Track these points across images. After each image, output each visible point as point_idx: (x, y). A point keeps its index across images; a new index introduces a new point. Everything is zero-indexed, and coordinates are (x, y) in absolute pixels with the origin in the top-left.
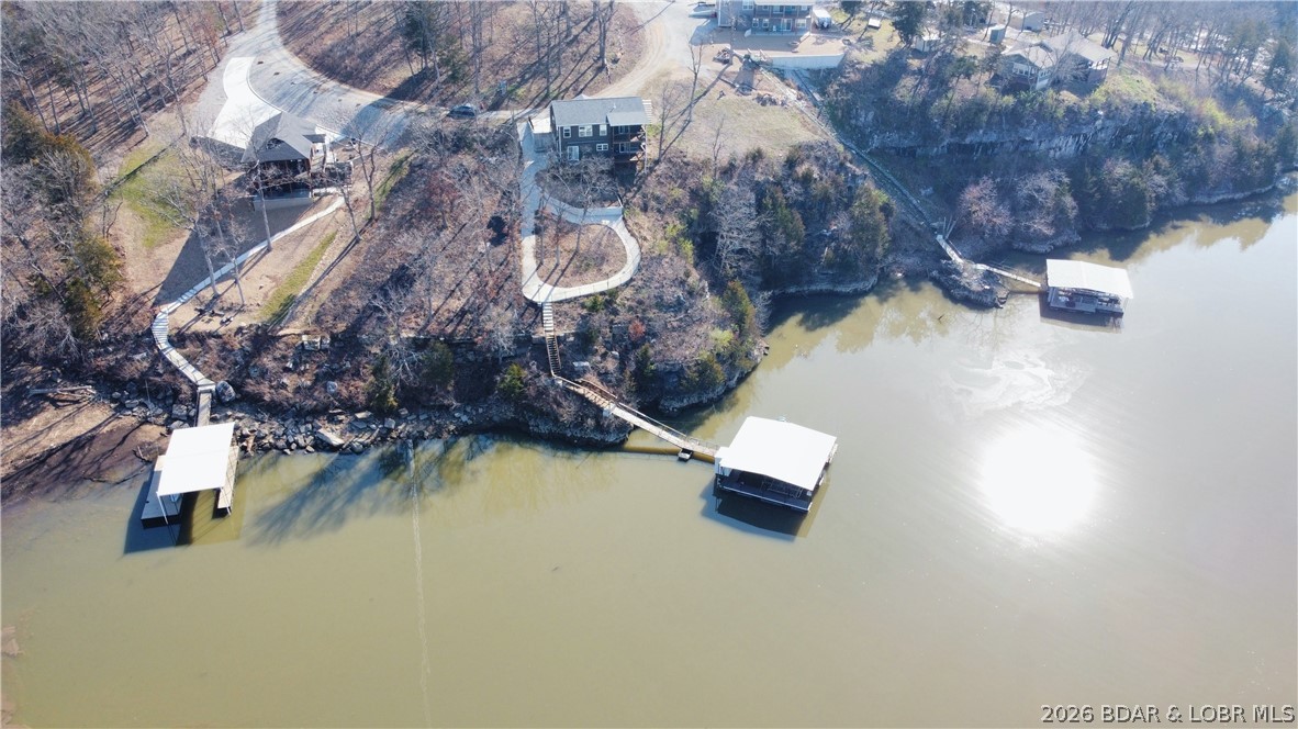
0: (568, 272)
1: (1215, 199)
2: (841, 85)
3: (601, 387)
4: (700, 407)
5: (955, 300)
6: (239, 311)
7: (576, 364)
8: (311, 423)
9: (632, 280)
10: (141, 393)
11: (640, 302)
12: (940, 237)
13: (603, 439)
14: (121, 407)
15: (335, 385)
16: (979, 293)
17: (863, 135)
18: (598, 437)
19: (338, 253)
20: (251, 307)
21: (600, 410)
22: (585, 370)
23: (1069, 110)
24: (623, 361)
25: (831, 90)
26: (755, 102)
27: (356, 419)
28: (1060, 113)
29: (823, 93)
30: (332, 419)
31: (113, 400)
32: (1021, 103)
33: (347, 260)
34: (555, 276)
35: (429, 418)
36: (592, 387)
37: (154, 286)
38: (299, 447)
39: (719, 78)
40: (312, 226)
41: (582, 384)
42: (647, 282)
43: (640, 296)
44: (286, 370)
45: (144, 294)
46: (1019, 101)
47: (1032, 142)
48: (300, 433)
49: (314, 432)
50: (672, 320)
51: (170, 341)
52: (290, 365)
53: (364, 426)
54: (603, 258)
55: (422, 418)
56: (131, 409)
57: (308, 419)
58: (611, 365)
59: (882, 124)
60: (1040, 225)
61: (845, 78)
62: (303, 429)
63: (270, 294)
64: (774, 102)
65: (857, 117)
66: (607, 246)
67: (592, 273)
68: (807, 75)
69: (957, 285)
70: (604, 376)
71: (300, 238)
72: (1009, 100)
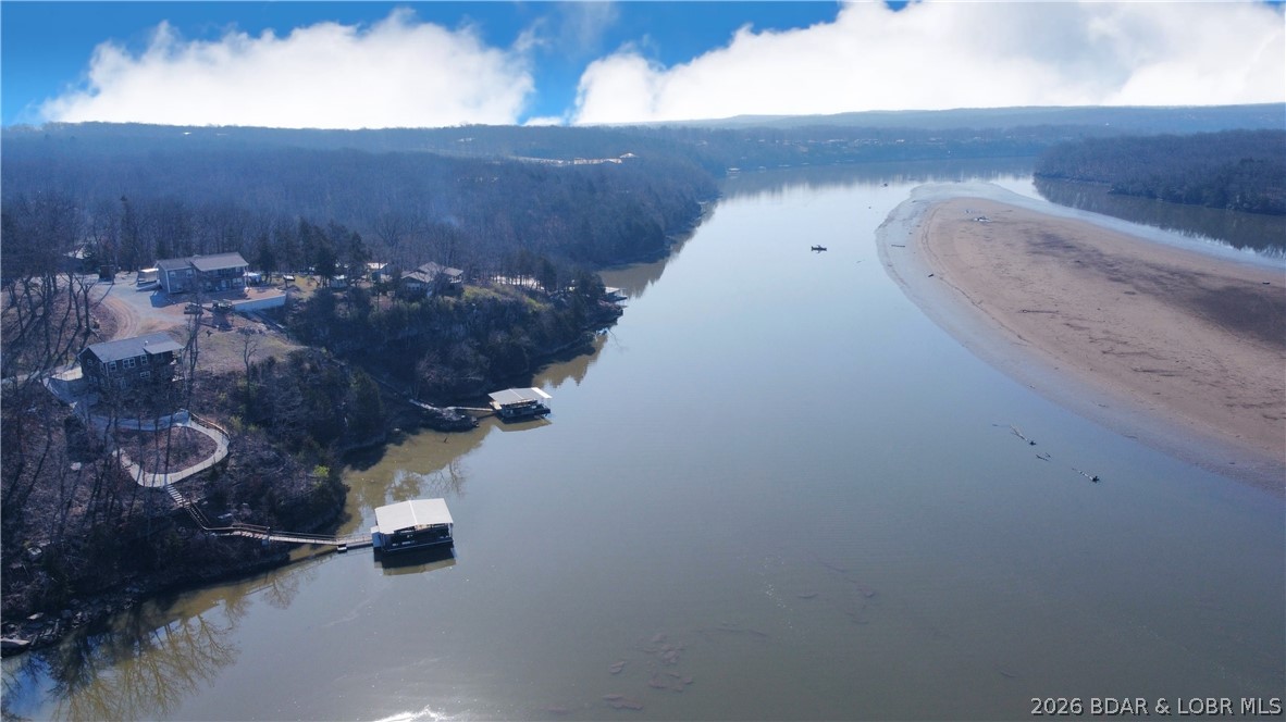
0: (171, 461)
1: (555, 350)
2: (294, 315)
7: (220, 517)
9: (230, 453)
11: (246, 465)
12: (411, 401)
13: (272, 562)
16: (459, 422)
18: (268, 559)
21: (259, 541)
22: (230, 519)
23: (455, 306)
24: (255, 507)
25: (289, 319)
26: (239, 334)
27: (30, 622)
28: (451, 308)
29: (284, 323)
34: (162, 467)
35: (102, 600)
36: (242, 529)
39: (199, 323)
41: (235, 529)
42: (243, 452)
43: (243, 462)
46: (423, 305)
47: (439, 331)
50: (279, 472)
53: (43, 625)
54: (195, 447)
55: (94, 602)
58: (248, 512)
59: (337, 335)
60: (473, 377)
61: (295, 310)
64: (253, 333)
65: (318, 333)
66: (193, 438)
67: (192, 458)
68: (264, 313)
69: (443, 422)
72: (416, 305)
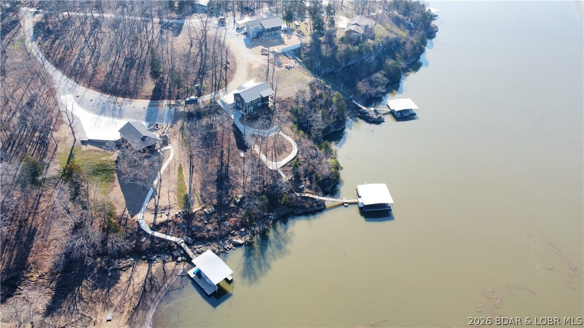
2: (304, 54)
3: (309, 191)
4: (335, 186)
5: (370, 123)
6: (170, 208)
7: (300, 187)
8: (228, 239)
9: (298, 152)
10: (154, 253)
11: (305, 159)
12: (354, 101)
14: (150, 262)
15: (227, 223)
16: (377, 119)
17: (319, 71)
18: (319, 208)
19: (188, 173)
20: (173, 206)
21: (315, 199)
22: (303, 188)
23: (373, 46)
24: (310, 180)
26: (286, 69)
27: (241, 232)
28: (371, 48)
29: (301, 58)
30: (233, 235)
31: (144, 260)
32: (360, 48)
33: (195, 175)
34: (274, 158)
35: (262, 222)
36: (308, 193)
37: (123, 210)
38: (230, 249)
39: (269, 62)
40: (169, 166)
41: (306, 193)
42: (303, 151)
43: (304, 157)
44: (206, 224)
45: (123, 214)
46: (359, 47)
48: (226, 244)
49: (230, 242)
50: (317, 161)
51: (152, 229)
52: (206, 222)
53: (246, 233)
54: (284, 146)
55: (259, 223)
56: (155, 260)
57: (226, 238)
58: (308, 183)
59: (323, 65)
61: (306, 51)
62: (226, 242)
63: (176, 198)
64: (291, 68)
65: (315, 65)
66: (282, 142)
67: (284, 153)
68: (293, 52)
69: (369, 117)
70: (310, 187)
71: (168, 172)
